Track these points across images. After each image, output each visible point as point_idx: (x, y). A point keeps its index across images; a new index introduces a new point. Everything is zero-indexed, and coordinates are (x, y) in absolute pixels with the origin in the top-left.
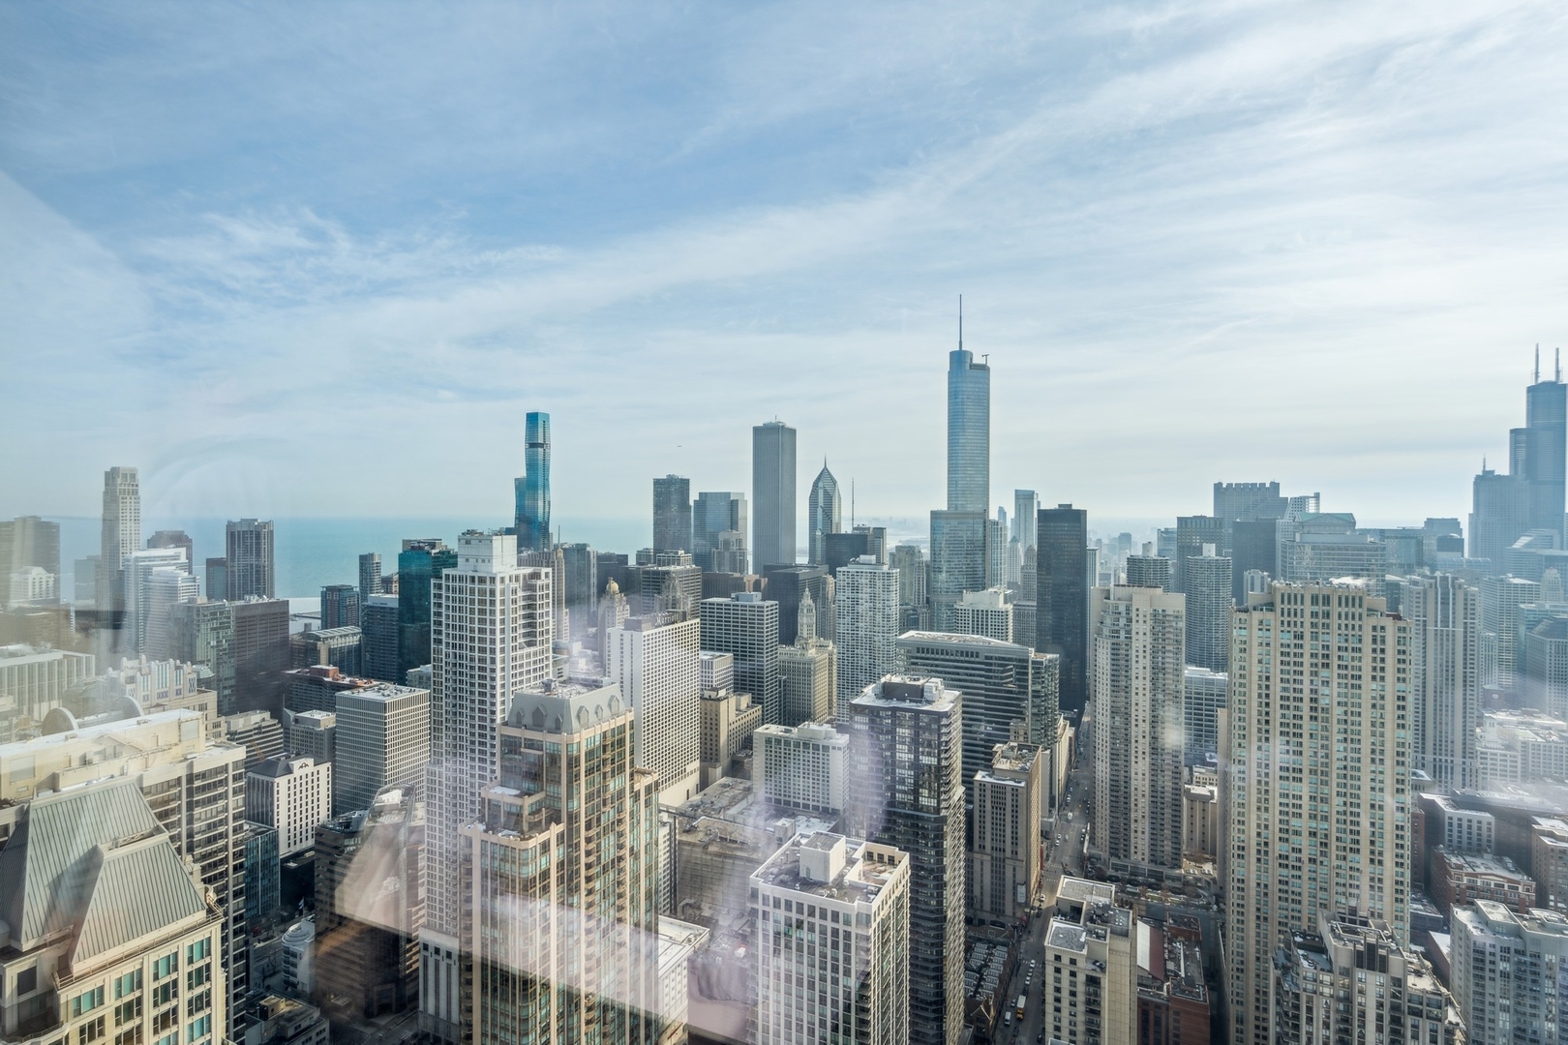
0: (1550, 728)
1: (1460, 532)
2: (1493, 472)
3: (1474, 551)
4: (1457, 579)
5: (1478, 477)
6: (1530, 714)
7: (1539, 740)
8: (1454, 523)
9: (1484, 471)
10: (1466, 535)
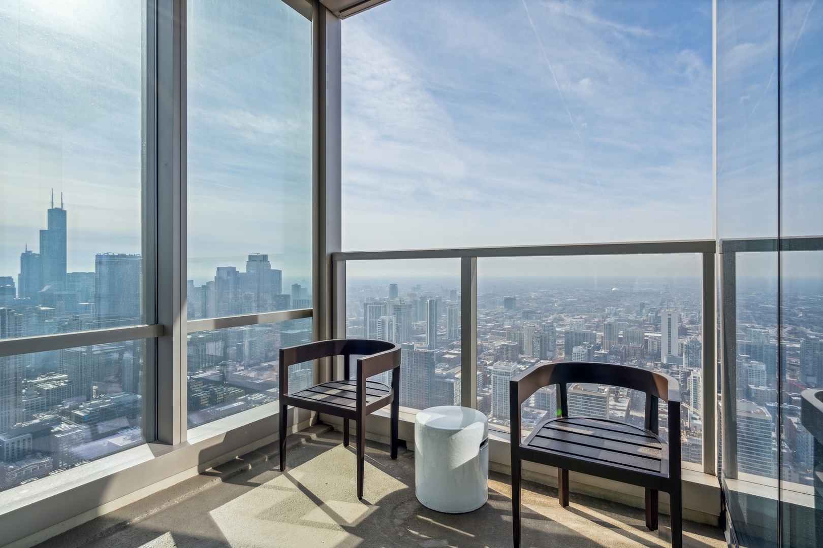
0: (59, 380)
1: (13, 284)
2: (31, 251)
3: (21, 294)
4: (10, 310)
5: (23, 254)
6: (51, 375)
7: (55, 387)
8: (10, 279)
9: (26, 251)
10: (17, 286)
